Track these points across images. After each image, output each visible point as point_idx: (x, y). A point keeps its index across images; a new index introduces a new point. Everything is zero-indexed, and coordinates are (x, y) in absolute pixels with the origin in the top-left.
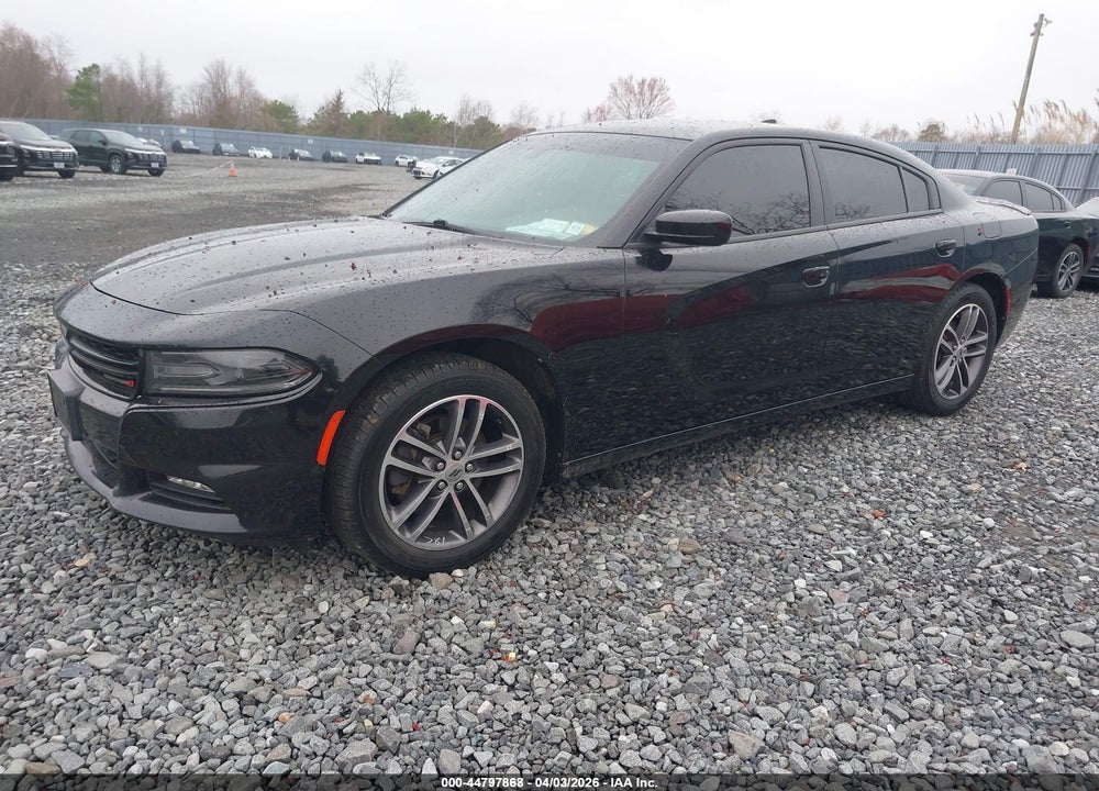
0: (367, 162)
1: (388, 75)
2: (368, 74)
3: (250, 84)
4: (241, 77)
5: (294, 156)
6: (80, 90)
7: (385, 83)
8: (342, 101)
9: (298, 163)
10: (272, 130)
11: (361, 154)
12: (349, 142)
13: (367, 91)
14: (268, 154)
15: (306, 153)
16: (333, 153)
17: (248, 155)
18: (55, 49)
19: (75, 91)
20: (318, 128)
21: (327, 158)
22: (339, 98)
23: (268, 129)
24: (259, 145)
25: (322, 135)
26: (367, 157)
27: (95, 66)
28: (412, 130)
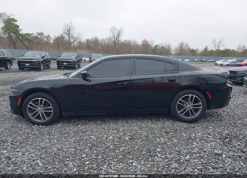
0: (211, 62)
1: (219, 42)
2: (214, 41)
3: (188, 46)
4: (186, 45)
5: (194, 61)
6: (154, 50)
7: (218, 43)
8: (207, 48)
9: (194, 62)
10: (190, 55)
11: (210, 60)
12: (207, 57)
13: (213, 46)
14: (188, 60)
15: (197, 60)
16: (203, 60)
17: (184, 61)
18: (151, 43)
19: (153, 50)
20: (201, 54)
21: (202, 61)
22: (206, 47)
23: (189, 55)
24: (187, 59)
25: (202, 56)
26: (211, 60)
27: (157, 45)
28: (225, 53)
